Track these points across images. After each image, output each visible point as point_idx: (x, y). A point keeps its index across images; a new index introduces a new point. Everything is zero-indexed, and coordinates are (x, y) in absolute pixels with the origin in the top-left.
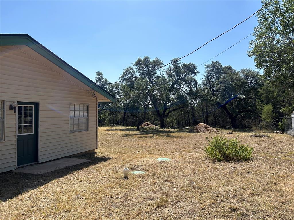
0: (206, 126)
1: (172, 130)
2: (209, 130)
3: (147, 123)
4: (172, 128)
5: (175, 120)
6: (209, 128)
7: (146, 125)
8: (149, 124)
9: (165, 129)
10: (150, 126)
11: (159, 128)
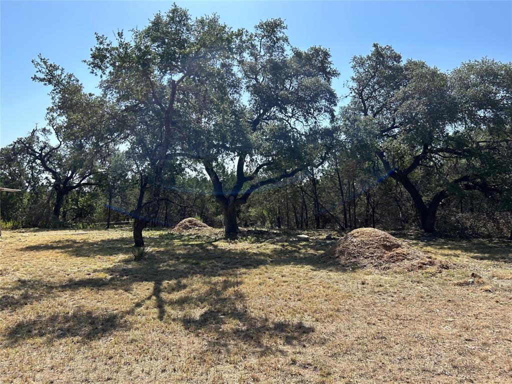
0: (385, 239)
1: (255, 248)
2: (404, 257)
3: (190, 222)
4: (260, 236)
5: (270, 211)
6: (398, 246)
7: (186, 228)
8: (196, 225)
9: (236, 243)
10: (199, 230)
11: (220, 236)
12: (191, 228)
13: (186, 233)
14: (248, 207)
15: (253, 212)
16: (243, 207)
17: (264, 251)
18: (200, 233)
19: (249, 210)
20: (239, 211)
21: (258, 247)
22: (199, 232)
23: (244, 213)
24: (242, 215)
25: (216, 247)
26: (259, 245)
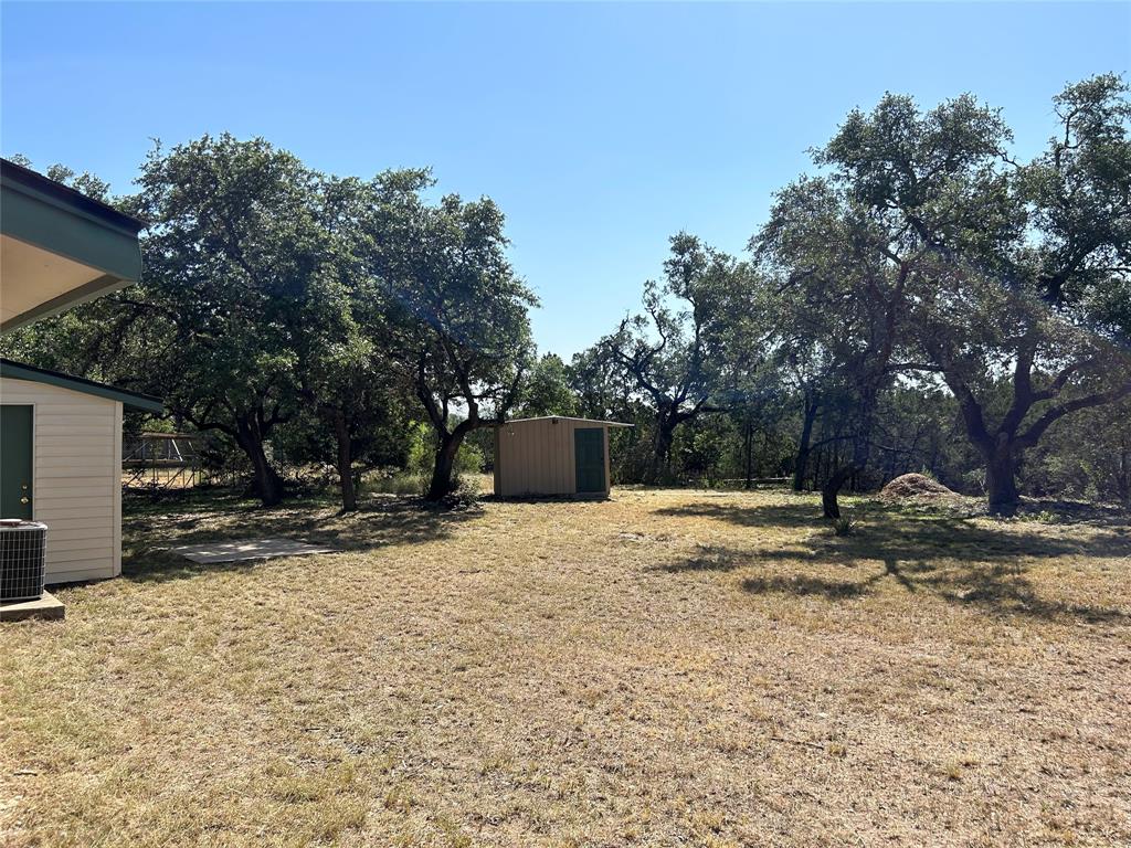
1: (1054, 532)
3: (911, 481)
4: (1068, 513)
5: (1097, 462)
7: (905, 492)
8: (924, 487)
9: (1014, 521)
10: (932, 497)
11: (978, 510)
12: (914, 493)
13: (905, 502)
14: (1044, 452)
15: (1055, 464)
16: (1029, 454)
17: (1075, 537)
18: (934, 503)
19: (1046, 460)
20: (1021, 462)
21: (1062, 531)
22: (932, 501)
23: (1031, 465)
24: (1026, 470)
25: (973, 526)
26: (1064, 527)
